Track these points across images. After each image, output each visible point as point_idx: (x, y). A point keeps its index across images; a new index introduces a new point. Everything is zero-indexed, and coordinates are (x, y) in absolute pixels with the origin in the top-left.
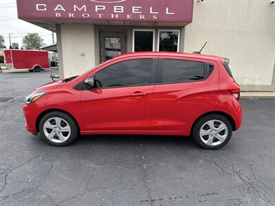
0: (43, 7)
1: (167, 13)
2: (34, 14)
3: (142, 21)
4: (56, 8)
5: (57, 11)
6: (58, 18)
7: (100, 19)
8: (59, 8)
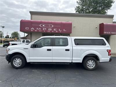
0: (28, 28)
1: (64, 30)
3: (57, 33)
5: (32, 30)
7: (44, 32)
8: (32, 29)
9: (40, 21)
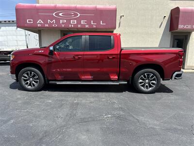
0: (31, 21)
1: (101, 24)
2: (26, 25)
3: (87, 28)
4: (38, 22)
6: (39, 27)
7: (63, 28)
8: (40, 21)
9: (53, 5)
